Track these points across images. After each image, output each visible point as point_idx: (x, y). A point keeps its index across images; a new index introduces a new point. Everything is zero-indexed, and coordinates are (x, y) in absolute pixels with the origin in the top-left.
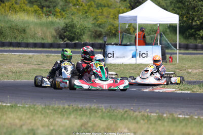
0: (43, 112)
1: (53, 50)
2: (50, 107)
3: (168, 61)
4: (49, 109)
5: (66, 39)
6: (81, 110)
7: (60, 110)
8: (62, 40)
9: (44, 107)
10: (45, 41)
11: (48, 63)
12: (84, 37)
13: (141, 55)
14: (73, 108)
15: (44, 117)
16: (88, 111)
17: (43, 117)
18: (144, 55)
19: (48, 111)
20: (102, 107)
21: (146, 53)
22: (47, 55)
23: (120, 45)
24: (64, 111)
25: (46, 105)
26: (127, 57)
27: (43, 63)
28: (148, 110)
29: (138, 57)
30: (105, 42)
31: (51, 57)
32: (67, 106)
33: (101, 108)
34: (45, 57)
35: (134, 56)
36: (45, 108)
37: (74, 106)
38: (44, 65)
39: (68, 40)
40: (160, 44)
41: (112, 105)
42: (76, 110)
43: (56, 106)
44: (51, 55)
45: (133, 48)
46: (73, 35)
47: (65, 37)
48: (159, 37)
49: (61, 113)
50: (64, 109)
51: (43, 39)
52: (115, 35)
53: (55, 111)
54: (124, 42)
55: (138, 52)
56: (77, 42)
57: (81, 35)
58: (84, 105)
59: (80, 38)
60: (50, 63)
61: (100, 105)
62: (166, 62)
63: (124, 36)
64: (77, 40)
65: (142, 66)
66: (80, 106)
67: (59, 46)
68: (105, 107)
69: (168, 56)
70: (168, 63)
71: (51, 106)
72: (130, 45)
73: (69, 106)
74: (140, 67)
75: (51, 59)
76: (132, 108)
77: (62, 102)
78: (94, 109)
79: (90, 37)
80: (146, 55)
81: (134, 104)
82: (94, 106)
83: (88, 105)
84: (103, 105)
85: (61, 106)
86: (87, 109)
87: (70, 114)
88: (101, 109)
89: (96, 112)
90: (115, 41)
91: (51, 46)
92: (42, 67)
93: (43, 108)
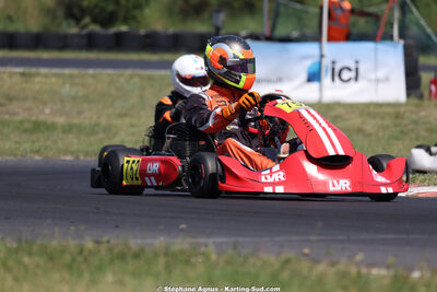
0: (10, 263)
1: (45, 55)
2: (35, 248)
3: (426, 94)
4: (30, 254)
5: (87, 20)
6: (136, 256)
7: (67, 258)
8: (72, 22)
9: (15, 245)
10: (18, 27)
11: (25, 99)
12: (147, 12)
13: (336, 74)
14: (110, 250)
15: (16, 279)
16: (162, 261)
17: (9, 278)
18: (346, 75)
19: (26, 260)
20: (206, 245)
21: (353, 66)
22: (23, 74)
23: (270, 39)
24: (80, 259)
25: (20, 240)
26: (290, 78)
27: (11, 99)
28: (359, 257)
29: (327, 80)
30: (218, 29)
31: (38, 79)
32: (89, 244)
33: (203, 249)
34: (17, 79)
35: (314, 77)
36: (16, 251)
37: (113, 241)
38: (15, 107)
39: (95, 21)
40: (402, 36)
41: (241, 239)
42: (122, 257)
43: (54, 243)
44: (38, 74)
45: (310, 49)
46: (111, 7)
47: (84, 12)
48: (397, 14)
49: (69, 267)
50: (81, 252)
51: (10, 18)
52: (250, 7)
53: (51, 258)
54: (281, 31)
55: (326, 62)
56: (124, 28)
57: (139, 7)
58: (148, 241)
59: (134, 18)
60: (35, 99)
61: (202, 240)
62: (421, 97)
63: (282, 9)
64: (125, 21)
65: (340, 111)
66: (134, 243)
67: (63, 43)
68: (217, 245)
69: (426, 77)
70: (426, 102)
71: (39, 242)
72: (302, 39)
73: (98, 242)
74: (334, 113)
75: (37, 87)
76: (306, 251)
77: (73, 228)
78: (182, 252)
79: (170, 12)
80: (352, 74)
81: (314, 238)
82: (180, 244)
83: (160, 241)
84: (211, 241)
85: (72, 243)
86: (156, 255)
87: (100, 269)
88: (203, 254)
89: (187, 262)
90: (249, 25)
91: (38, 41)
92: (7, 113)
93: (10, 251)
